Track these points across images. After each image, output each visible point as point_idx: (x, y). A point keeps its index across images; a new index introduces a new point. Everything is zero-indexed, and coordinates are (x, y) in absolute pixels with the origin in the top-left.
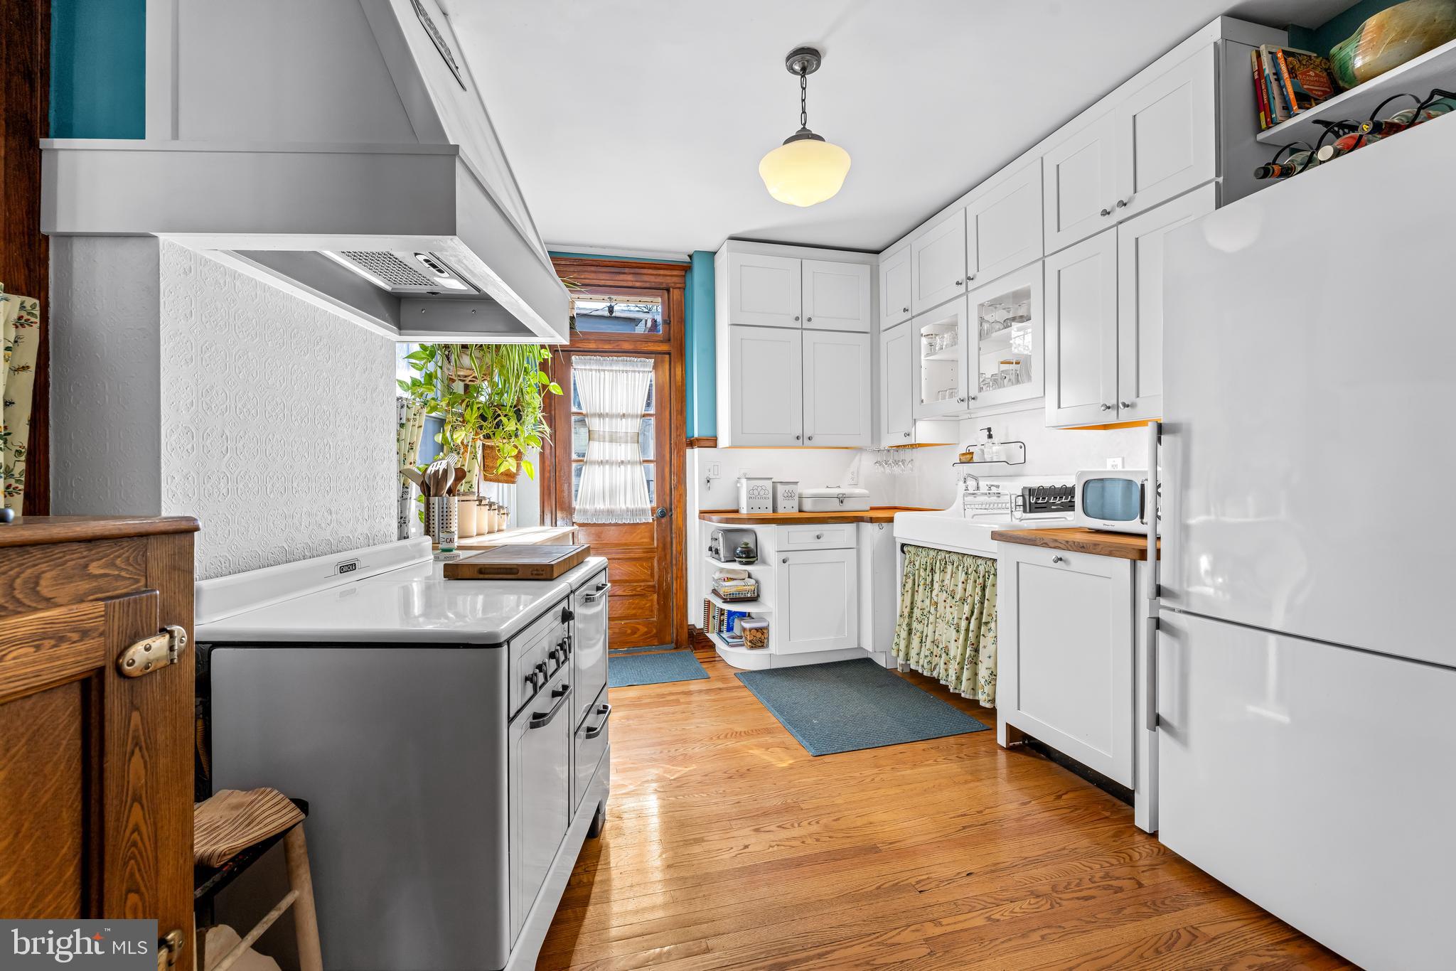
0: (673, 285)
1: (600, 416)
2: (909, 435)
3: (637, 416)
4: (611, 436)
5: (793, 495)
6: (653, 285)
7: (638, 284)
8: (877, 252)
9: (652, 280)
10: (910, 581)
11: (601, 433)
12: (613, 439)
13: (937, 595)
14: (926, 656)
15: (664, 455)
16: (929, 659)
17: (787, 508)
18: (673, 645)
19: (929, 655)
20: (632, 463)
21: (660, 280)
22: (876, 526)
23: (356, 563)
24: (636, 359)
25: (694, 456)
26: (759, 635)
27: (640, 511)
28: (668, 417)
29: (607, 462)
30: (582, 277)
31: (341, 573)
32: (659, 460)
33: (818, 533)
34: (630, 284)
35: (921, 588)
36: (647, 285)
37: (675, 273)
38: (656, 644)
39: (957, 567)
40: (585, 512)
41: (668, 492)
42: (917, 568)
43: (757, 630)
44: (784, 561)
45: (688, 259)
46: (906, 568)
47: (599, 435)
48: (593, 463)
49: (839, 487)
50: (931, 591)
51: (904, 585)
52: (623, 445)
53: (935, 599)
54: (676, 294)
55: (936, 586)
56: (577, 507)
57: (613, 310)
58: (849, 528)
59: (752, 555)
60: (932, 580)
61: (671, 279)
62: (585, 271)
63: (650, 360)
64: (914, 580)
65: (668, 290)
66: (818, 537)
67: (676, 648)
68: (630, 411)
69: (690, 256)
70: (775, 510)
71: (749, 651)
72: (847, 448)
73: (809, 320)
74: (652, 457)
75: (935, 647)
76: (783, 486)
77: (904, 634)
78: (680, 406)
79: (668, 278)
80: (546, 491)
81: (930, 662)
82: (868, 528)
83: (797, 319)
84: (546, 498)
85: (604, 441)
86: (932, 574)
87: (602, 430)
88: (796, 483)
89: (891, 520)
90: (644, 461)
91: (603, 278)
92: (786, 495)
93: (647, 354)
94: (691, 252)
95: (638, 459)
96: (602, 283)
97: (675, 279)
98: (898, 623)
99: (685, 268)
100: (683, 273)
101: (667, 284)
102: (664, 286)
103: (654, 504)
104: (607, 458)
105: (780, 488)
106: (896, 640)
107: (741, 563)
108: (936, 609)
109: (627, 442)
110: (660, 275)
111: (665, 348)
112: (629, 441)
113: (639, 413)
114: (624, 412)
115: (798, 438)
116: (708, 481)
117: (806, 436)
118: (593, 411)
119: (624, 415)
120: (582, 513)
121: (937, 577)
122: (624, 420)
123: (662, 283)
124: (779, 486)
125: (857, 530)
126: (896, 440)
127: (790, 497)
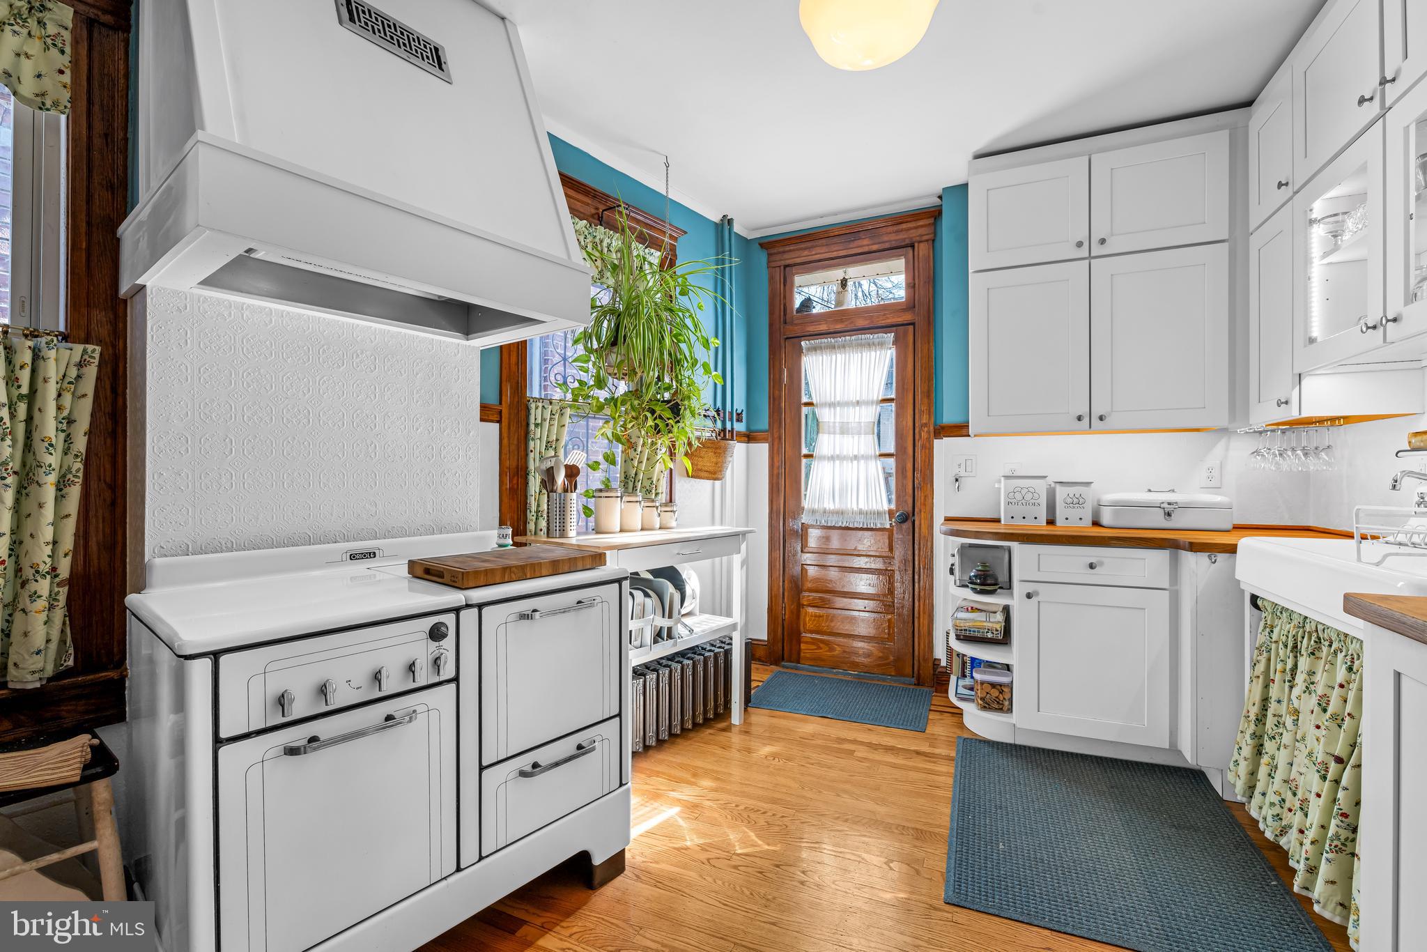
0: (918, 238)
1: (832, 405)
2: (1286, 403)
3: (872, 402)
4: (841, 428)
5: (1081, 500)
6: (894, 244)
7: (875, 247)
8: (1248, 103)
9: (892, 239)
10: (1263, 659)
11: (831, 424)
12: (844, 430)
13: (1299, 698)
14: (1272, 804)
15: (905, 448)
16: (1277, 810)
17: (1071, 519)
18: (914, 680)
19: (1277, 802)
20: (866, 458)
21: (901, 236)
22: (1203, 558)
23: (377, 552)
24: (871, 336)
25: (944, 448)
26: (995, 693)
27: (874, 514)
28: (912, 402)
29: (838, 456)
30: (814, 253)
31: (351, 559)
32: (899, 454)
33: (1093, 560)
34: (866, 249)
35: (1278, 677)
36: (887, 245)
37: (921, 223)
38: (893, 674)
39: (1335, 653)
40: (813, 512)
41: (911, 491)
42: (1274, 639)
43: (993, 685)
44: (1029, 596)
45: (937, 201)
46: (1259, 635)
47: (829, 426)
48: (822, 458)
49: (1173, 491)
50: (1291, 687)
51: (1255, 664)
52: (856, 437)
53: (1296, 703)
54: (923, 249)
55: (1300, 678)
56: (806, 507)
57: (846, 283)
58: (1158, 558)
59: (989, 582)
60: (1295, 666)
61: (917, 231)
62: (817, 246)
63: (889, 335)
64: (1269, 660)
65: (912, 246)
66: (1092, 566)
67: (918, 684)
68: (864, 397)
69: (940, 197)
70: (1051, 522)
71: (979, 712)
72: (1197, 430)
73: (1103, 241)
74: (892, 450)
75: (1289, 794)
76: (1063, 488)
77: (1247, 751)
78: (926, 388)
79: (912, 231)
80: (775, 489)
81: (1278, 817)
82: (1194, 563)
83: (1080, 244)
84: (774, 496)
85: (834, 433)
86: (1296, 657)
87: (832, 420)
88: (1088, 484)
89: (1232, 549)
90: (881, 455)
91: (835, 249)
92: (1069, 500)
93: (886, 328)
94: (939, 190)
95: (873, 453)
96: (835, 254)
97: (921, 231)
98: (1241, 729)
99: (933, 215)
100: (932, 220)
101: (911, 238)
102: (907, 242)
103: (893, 507)
104: (838, 453)
105: (1061, 493)
106: (1236, 756)
107: (975, 590)
108: (1296, 722)
109: (859, 434)
110: (902, 231)
111: (907, 317)
112: (863, 431)
113: (875, 398)
114: (858, 399)
115: (1079, 418)
116: (957, 480)
117: (1096, 412)
118: (823, 400)
119: (858, 402)
120: (811, 514)
121: (1304, 663)
122: (857, 408)
123: (905, 238)
124: (1059, 489)
125: (1175, 565)
126: (1265, 413)
127: (1078, 502)
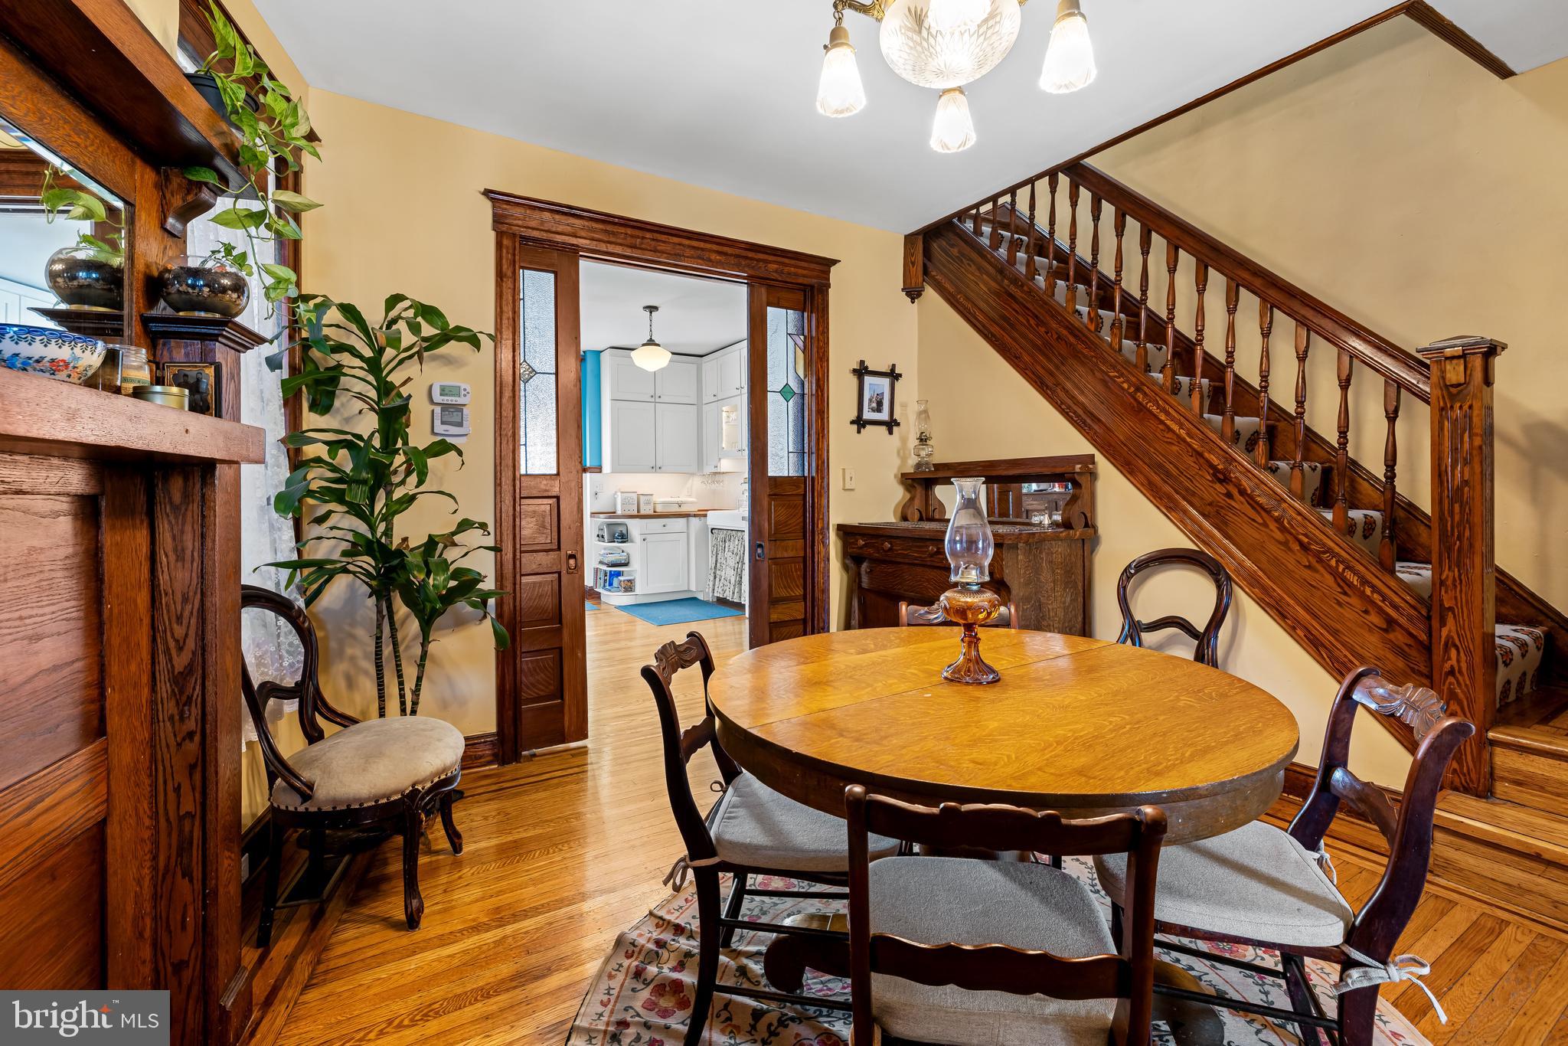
2: (717, 467)
5: (649, 501)
8: (701, 358)
10: (715, 549)
13: (726, 554)
14: (720, 588)
17: (646, 510)
22: (697, 519)
25: (588, 478)
26: (629, 583)
33: (664, 523)
35: (720, 551)
39: (735, 538)
42: (718, 541)
43: (628, 580)
44: (644, 541)
46: (713, 540)
49: (679, 497)
50: (724, 552)
51: (713, 552)
55: (726, 549)
58: (683, 521)
59: (624, 538)
60: (725, 546)
64: (717, 548)
66: (664, 526)
69: (585, 353)
70: (638, 512)
71: (623, 595)
72: (683, 473)
73: (660, 397)
76: (644, 497)
77: (712, 578)
82: (693, 520)
83: (652, 396)
88: (651, 495)
89: (705, 516)
92: (645, 501)
98: (709, 576)
105: (642, 499)
106: (708, 584)
107: (618, 543)
115: (653, 467)
116: (597, 493)
117: (658, 465)
124: (641, 497)
125: (688, 522)
126: (710, 469)
127: (648, 503)
